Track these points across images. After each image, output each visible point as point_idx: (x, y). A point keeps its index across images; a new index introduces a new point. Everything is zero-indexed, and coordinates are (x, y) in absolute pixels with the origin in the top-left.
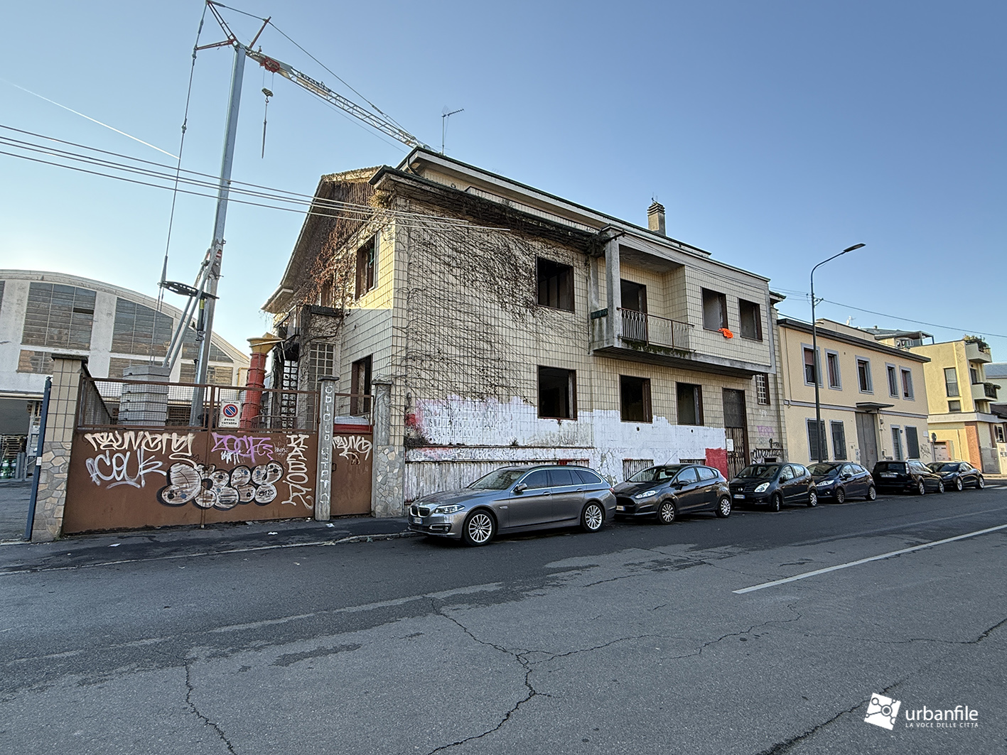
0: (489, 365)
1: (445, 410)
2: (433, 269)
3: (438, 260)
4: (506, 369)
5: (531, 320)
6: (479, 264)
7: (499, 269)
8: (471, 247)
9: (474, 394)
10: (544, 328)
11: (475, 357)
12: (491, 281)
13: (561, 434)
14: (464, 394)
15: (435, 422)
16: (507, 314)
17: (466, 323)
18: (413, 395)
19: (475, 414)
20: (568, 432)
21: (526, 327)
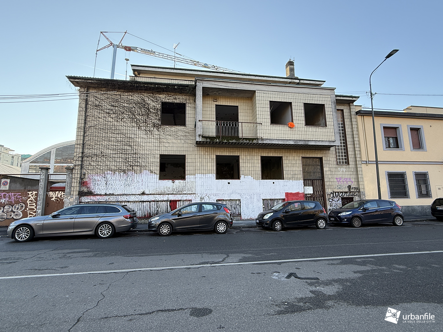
0: (130, 157)
1: (104, 179)
2: (100, 116)
3: (103, 112)
4: (140, 158)
5: (157, 133)
6: (126, 111)
7: (138, 111)
8: (122, 104)
9: (120, 171)
10: (165, 136)
11: (122, 153)
12: (133, 117)
13: (175, 187)
14: (115, 171)
15: (98, 184)
16: (142, 131)
17: (117, 139)
18: (86, 173)
19: (121, 180)
20: (179, 186)
21: (154, 136)
